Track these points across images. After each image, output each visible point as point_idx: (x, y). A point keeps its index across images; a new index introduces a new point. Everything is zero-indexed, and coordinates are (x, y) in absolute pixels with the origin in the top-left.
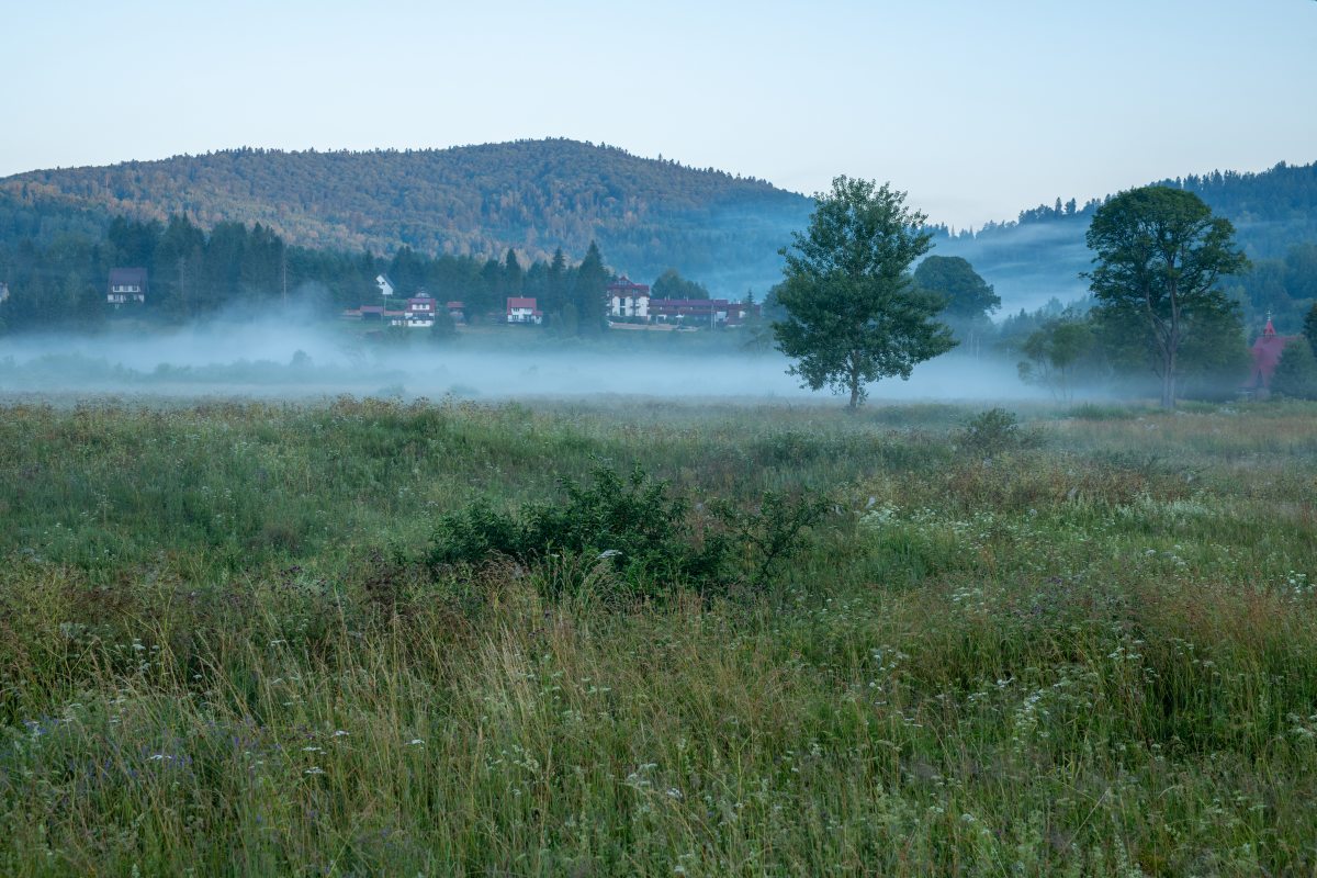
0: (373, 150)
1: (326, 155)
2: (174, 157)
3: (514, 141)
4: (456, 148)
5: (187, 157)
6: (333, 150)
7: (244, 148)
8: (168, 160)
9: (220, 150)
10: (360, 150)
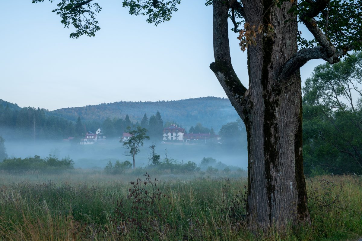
0: (158, 101)
1: (144, 103)
2: (101, 104)
3: (198, 98)
4: (182, 100)
5: (105, 104)
6: (147, 101)
7: (121, 101)
8: (99, 105)
9: (115, 102)
10: (154, 101)
